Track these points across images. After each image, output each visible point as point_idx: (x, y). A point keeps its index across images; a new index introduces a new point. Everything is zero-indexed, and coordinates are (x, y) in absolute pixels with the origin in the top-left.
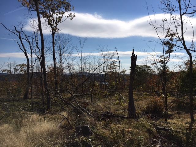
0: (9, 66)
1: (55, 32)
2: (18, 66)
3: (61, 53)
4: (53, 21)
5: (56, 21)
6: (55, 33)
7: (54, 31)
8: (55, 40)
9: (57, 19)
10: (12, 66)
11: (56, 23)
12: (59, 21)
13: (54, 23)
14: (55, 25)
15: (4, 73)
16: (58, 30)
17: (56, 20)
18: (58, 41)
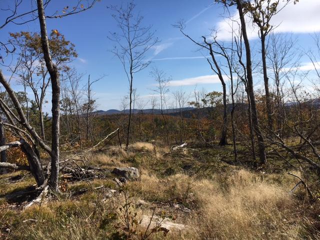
0: (197, 97)
1: (266, 33)
2: (208, 95)
3: (277, 68)
4: (261, 15)
5: (267, 14)
6: (265, 35)
7: (264, 32)
8: (265, 47)
9: (268, 9)
10: (200, 96)
11: (267, 17)
12: (272, 12)
13: (265, 16)
14: (266, 20)
15: (190, 108)
16: (272, 27)
17: (267, 12)
18: (272, 47)
